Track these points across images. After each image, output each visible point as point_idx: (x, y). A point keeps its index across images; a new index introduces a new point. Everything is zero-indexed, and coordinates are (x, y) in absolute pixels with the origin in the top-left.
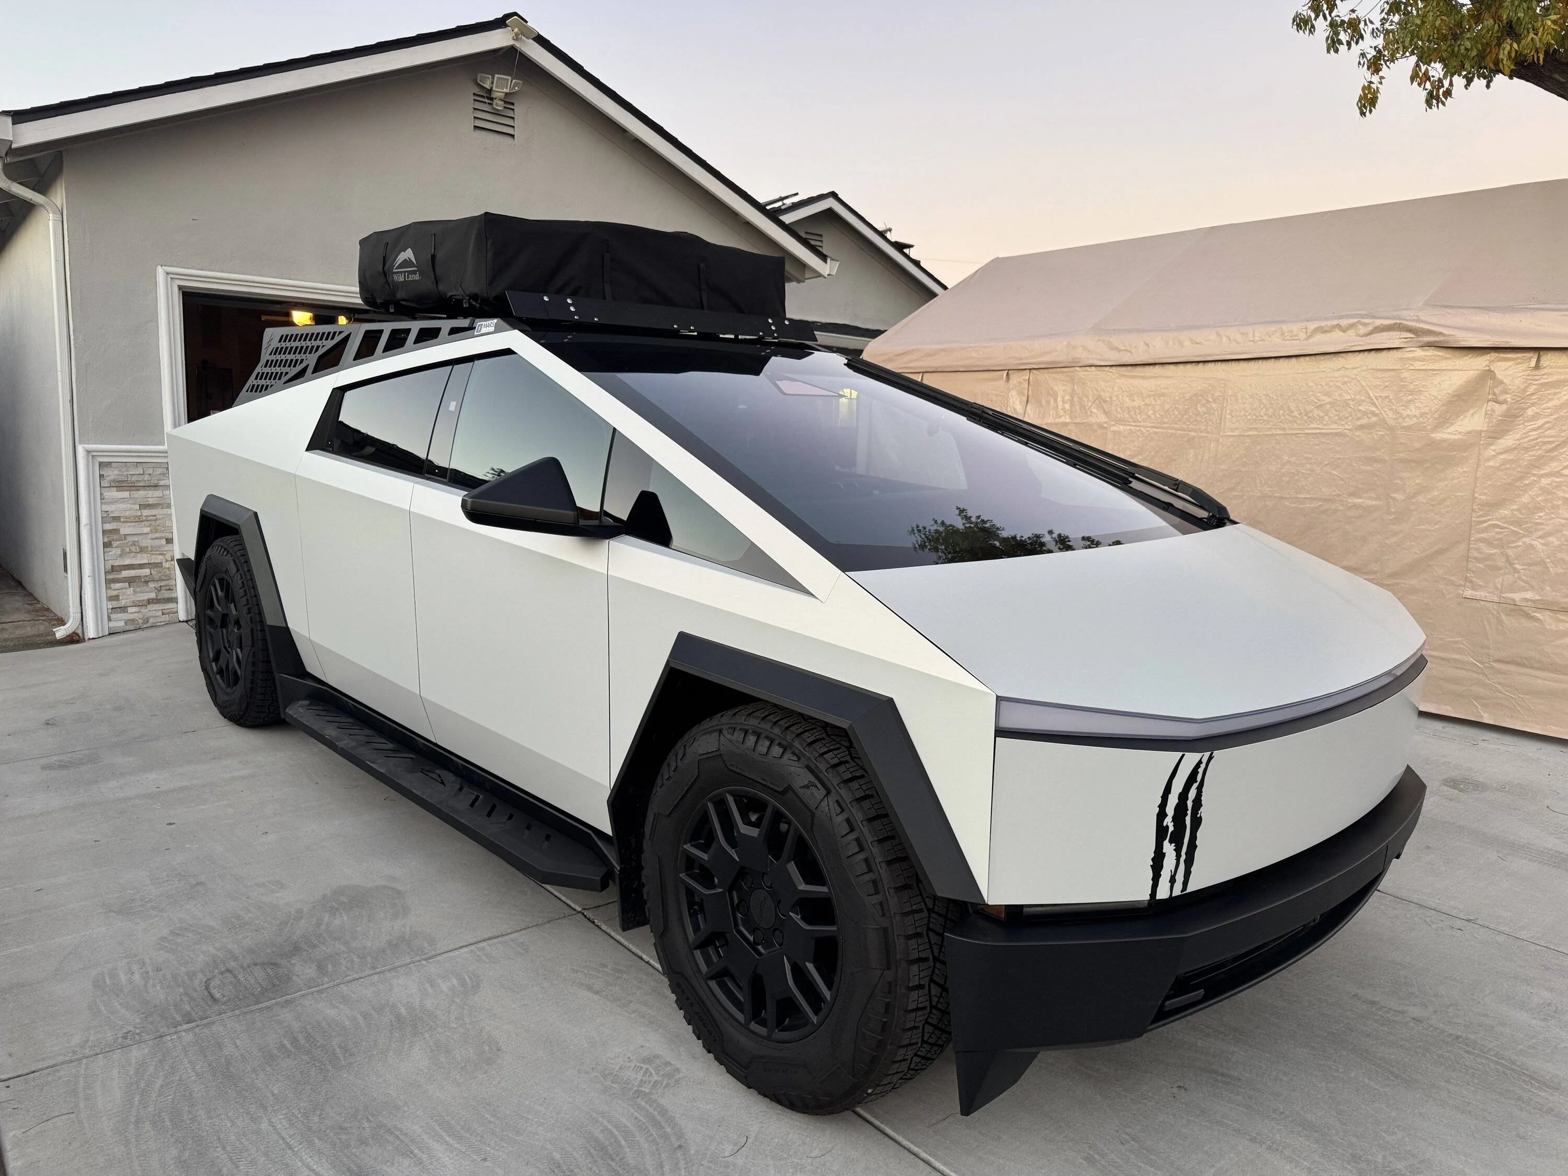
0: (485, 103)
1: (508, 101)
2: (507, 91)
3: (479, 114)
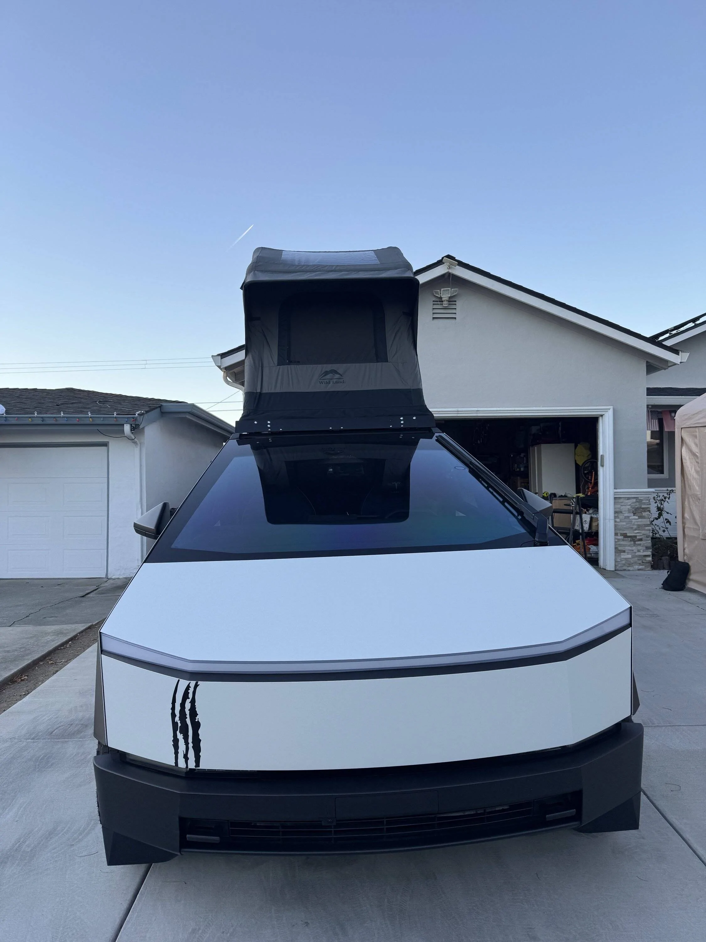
0: (438, 304)
1: (452, 300)
2: (450, 296)
3: (435, 311)
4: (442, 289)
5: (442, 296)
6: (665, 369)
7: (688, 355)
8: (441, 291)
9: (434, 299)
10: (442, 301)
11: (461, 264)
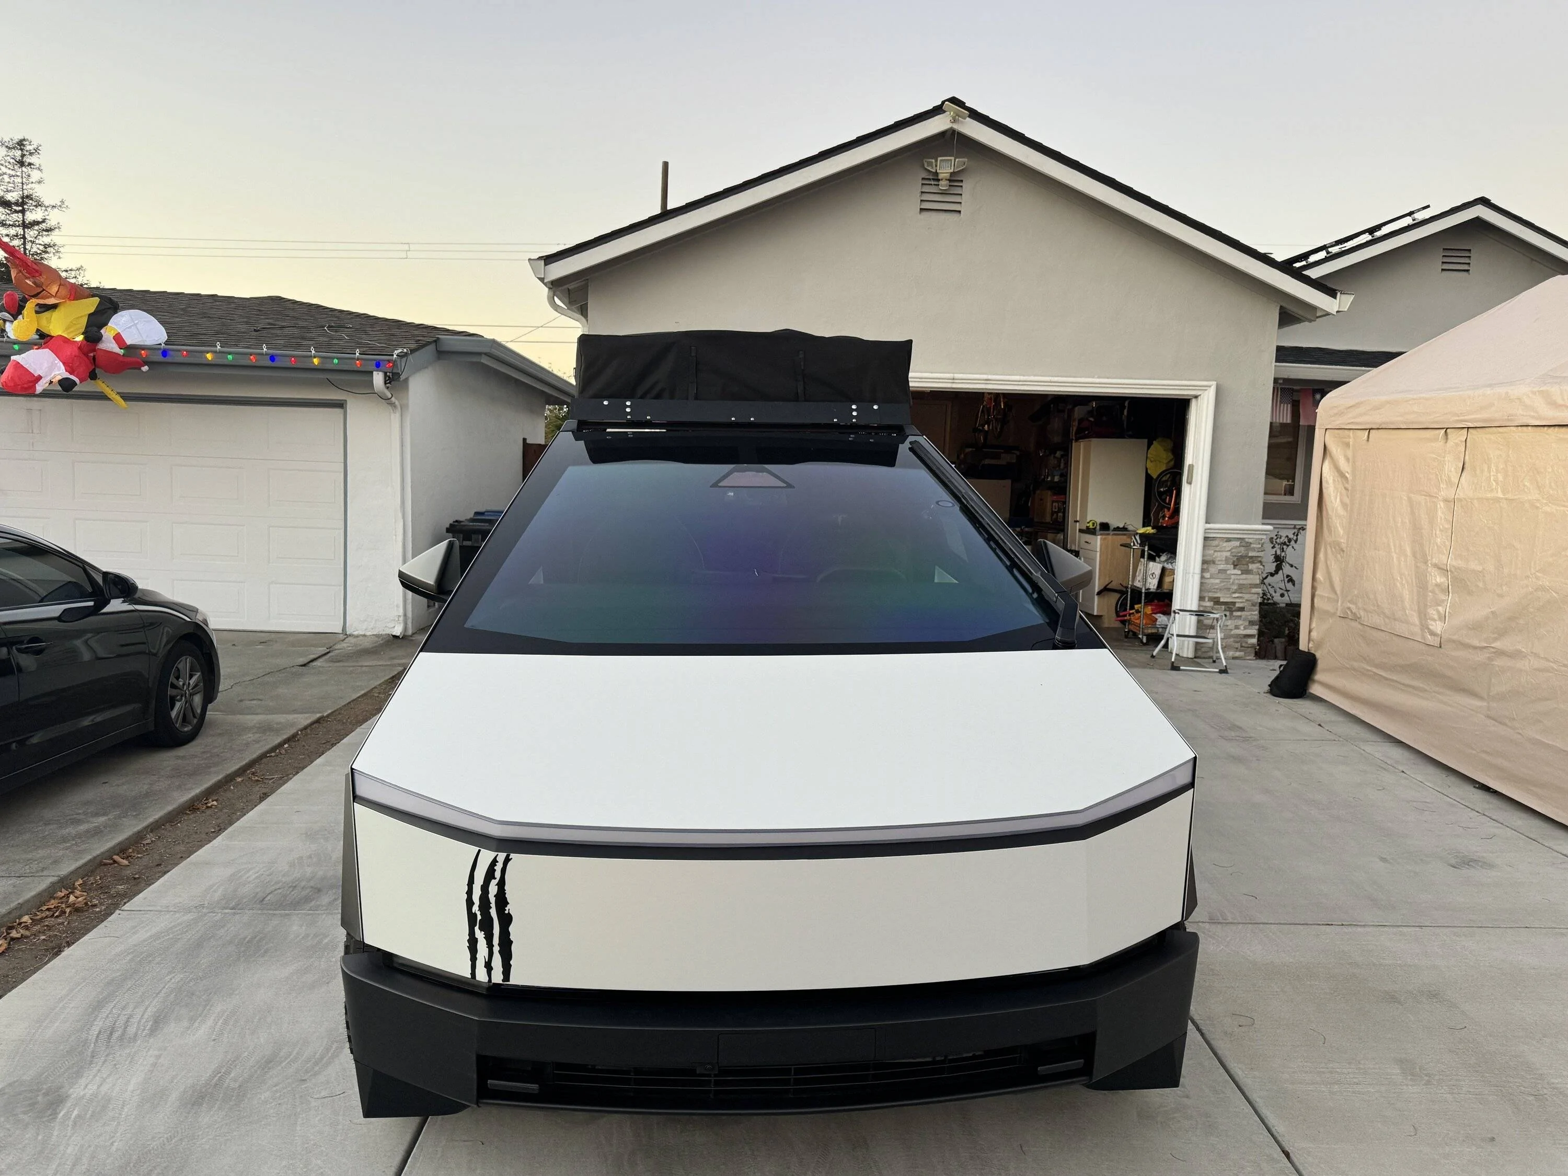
0: (931, 184)
1: (955, 179)
2: (952, 171)
3: (926, 197)
4: (939, 159)
5: (938, 171)
6: (1310, 321)
7: (1352, 298)
8: (936, 161)
9: (925, 175)
10: (938, 180)
11: (975, 115)
